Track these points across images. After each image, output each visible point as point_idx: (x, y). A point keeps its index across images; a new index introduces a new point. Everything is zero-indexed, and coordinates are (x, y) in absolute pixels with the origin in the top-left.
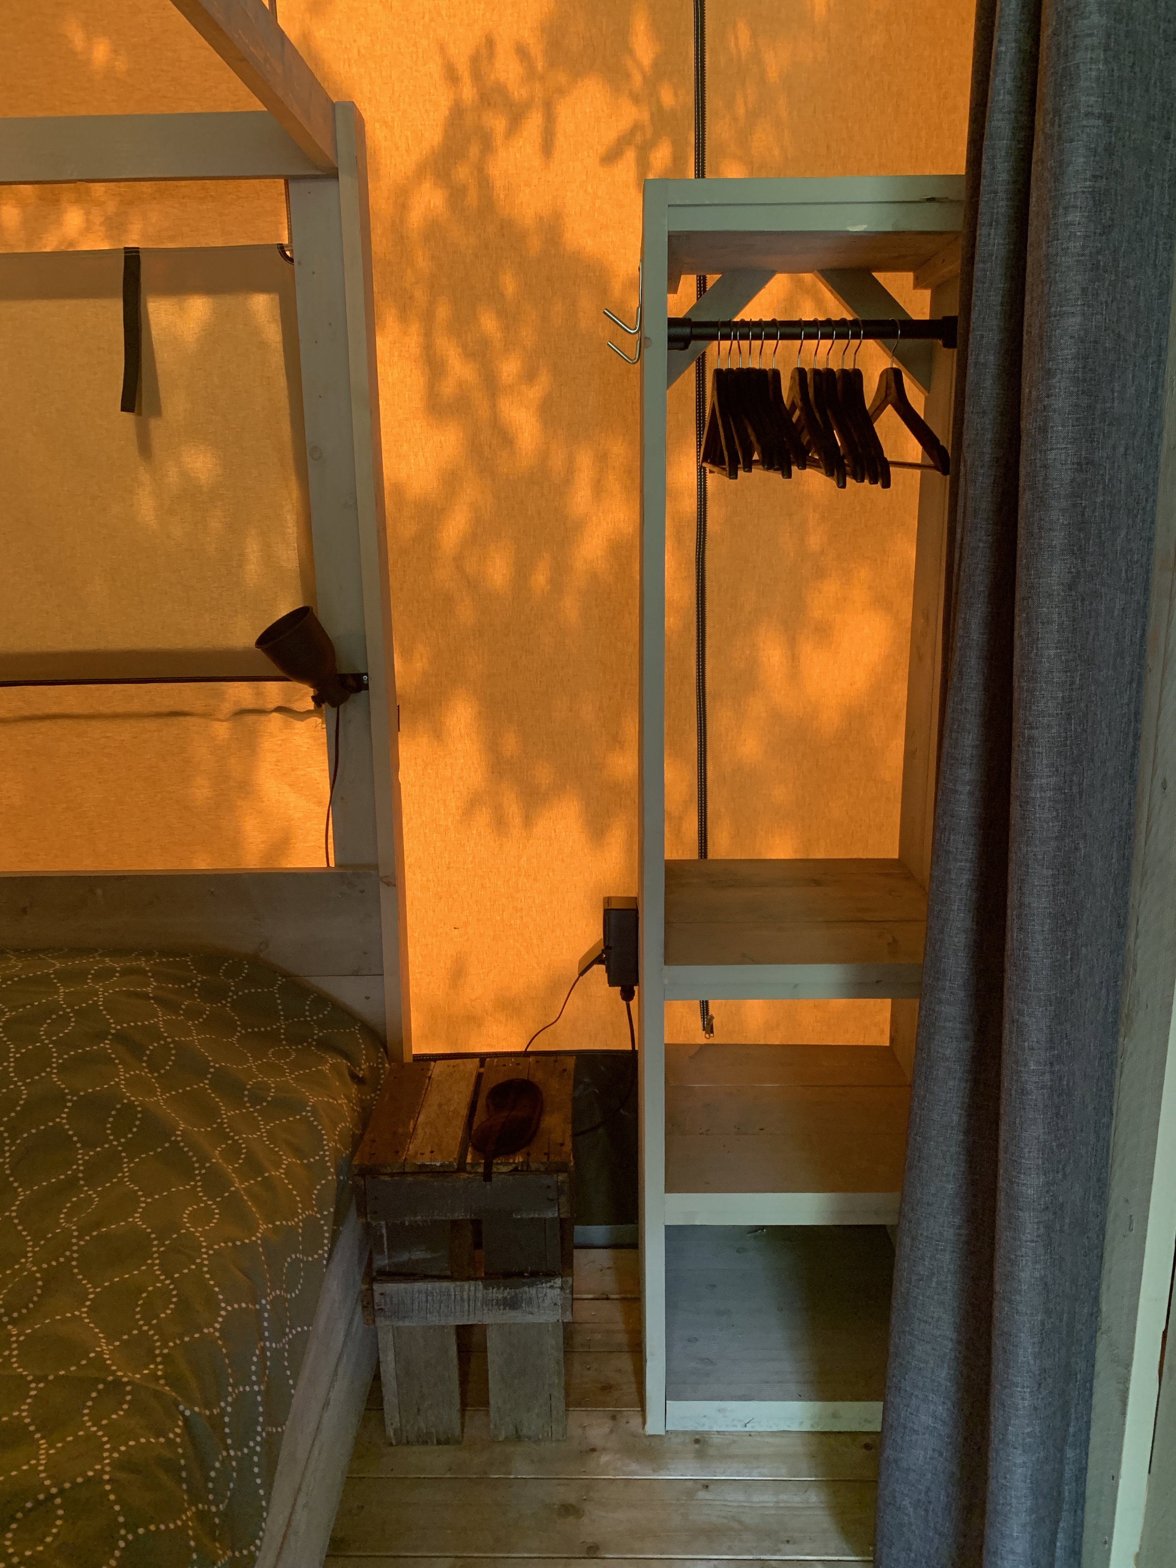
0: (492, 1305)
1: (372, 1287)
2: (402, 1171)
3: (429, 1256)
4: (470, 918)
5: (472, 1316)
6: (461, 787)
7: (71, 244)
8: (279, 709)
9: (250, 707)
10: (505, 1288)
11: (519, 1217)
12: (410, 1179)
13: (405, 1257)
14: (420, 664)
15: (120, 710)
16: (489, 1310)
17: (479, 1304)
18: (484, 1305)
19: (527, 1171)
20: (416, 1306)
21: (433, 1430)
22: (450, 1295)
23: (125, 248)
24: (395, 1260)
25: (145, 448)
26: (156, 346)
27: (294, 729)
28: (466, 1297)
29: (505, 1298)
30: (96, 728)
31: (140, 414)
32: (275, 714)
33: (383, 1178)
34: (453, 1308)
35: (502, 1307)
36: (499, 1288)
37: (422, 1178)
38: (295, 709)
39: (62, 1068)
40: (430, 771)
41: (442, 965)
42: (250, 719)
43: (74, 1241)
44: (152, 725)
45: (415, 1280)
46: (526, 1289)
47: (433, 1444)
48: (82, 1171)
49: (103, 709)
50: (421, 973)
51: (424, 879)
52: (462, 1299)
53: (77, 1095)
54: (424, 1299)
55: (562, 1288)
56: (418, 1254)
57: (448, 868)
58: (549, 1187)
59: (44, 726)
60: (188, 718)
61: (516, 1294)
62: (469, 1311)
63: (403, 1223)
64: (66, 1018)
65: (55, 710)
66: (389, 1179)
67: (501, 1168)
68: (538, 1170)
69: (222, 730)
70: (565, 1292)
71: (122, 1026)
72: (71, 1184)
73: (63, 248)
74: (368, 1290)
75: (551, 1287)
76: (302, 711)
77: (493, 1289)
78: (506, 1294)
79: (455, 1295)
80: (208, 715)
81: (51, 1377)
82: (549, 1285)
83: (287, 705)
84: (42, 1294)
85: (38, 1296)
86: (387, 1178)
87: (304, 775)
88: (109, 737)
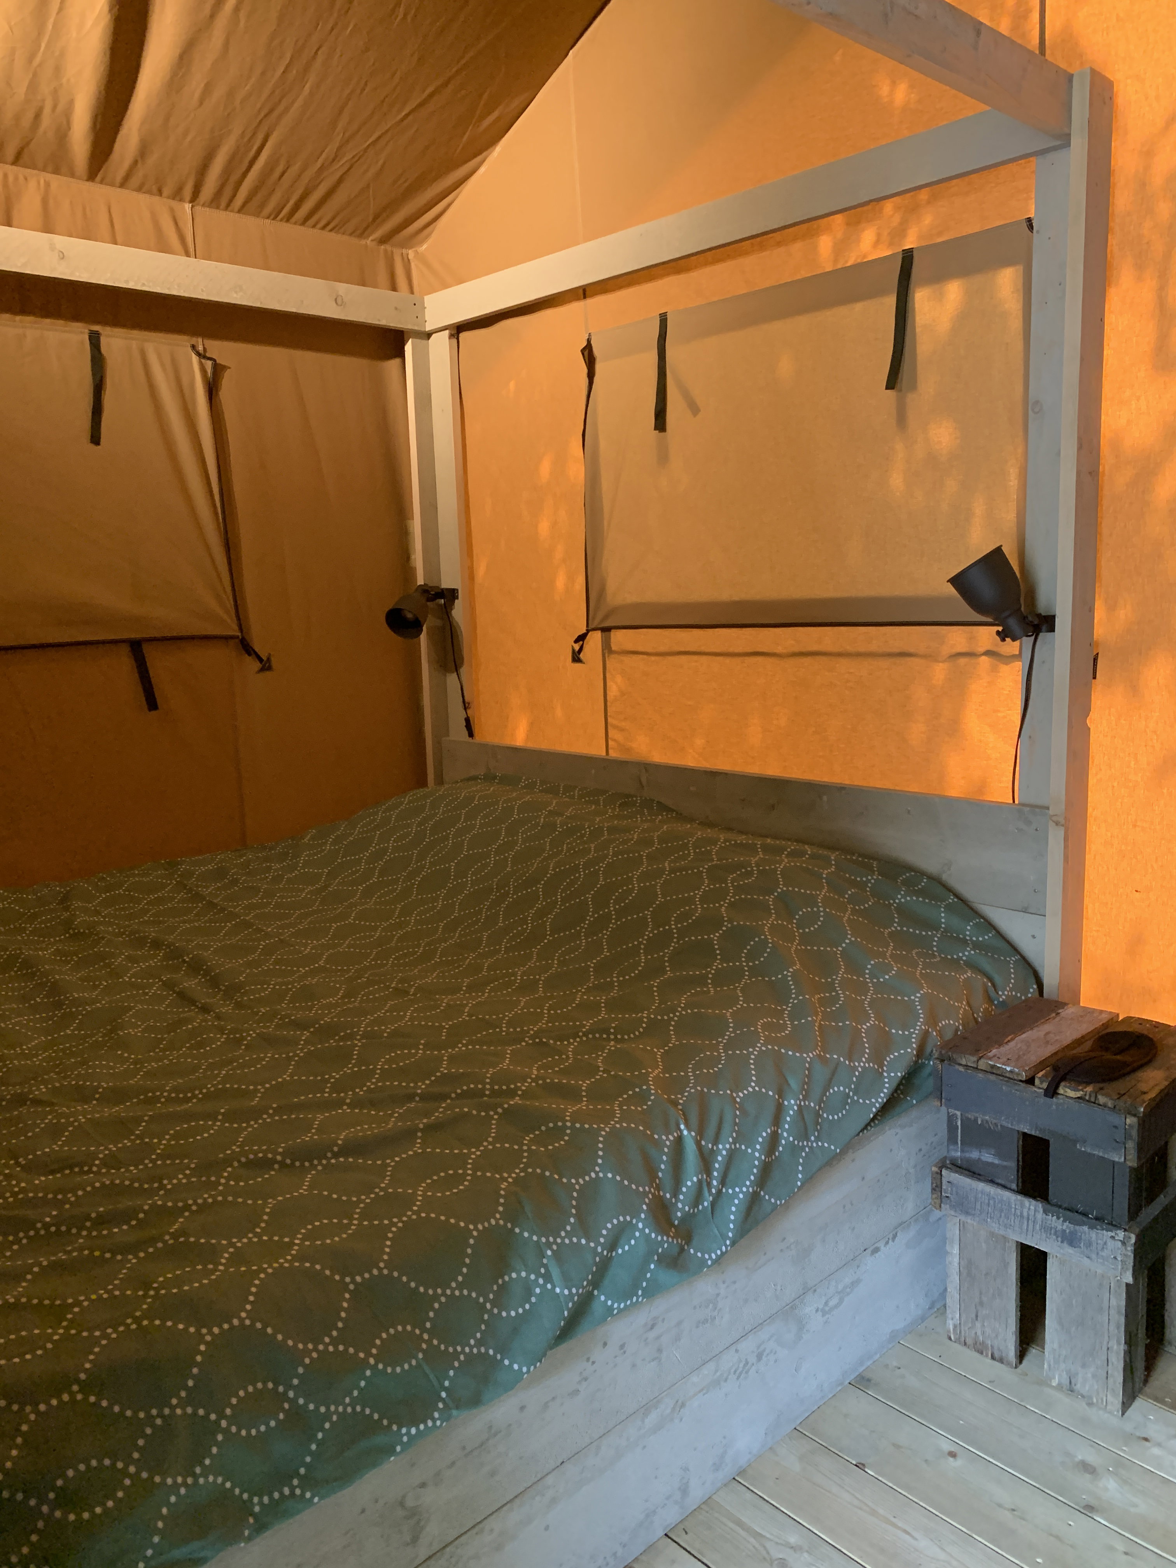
0: (1050, 1234)
1: (941, 1171)
2: (975, 1066)
3: (996, 1161)
4: (1154, 883)
5: (1029, 1236)
6: (1155, 741)
7: (865, 256)
8: (988, 653)
9: (964, 650)
10: (1064, 1221)
11: (1083, 1149)
12: (981, 1075)
13: (974, 1155)
14: (1124, 614)
15: (862, 649)
16: (1047, 1237)
17: (1038, 1227)
18: (1043, 1230)
19: (1094, 1103)
20: (978, 1206)
21: (989, 1343)
22: (1011, 1208)
23: (903, 250)
24: (967, 1155)
25: (901, 419)
26: (918, 330)
27: (999, 672)
28: (1025, 1214)
29: (1064, 1231)
30: (843, 665)
31: (900, 391)
32: (984, 658)
33: (957, 1067)
34: (1012, 1221)
35: (1059, 1239)
36: (1058, 1218)
37: (993, 1077)
38: (1002, 653)
39: (732, 905)
40: (1123, 722)
41: (1121, 928)
42: (963, 661)
43: (680, 1009)
44: (884, 663)
45: (979, 1180)
46: (1086, 1228)
47: (987, 1356)
48: (712, 974)
49: (849, 648)
50: (1098, 931)
51: (1109, 834)
52: (1022, 1216)
53: (732, 923)
54: (987, 1201)
55: (1123, 1243)
56: (988, 1157)
57: (1135, 826)
58: (1116, 1127)
59: (807, 661)
60: (912, 659)
61: (1076, 1231)
62: (1027, 1230)
63: (976, 1120)
64: (750, 874)
65: (815, 648)
66: (963, 1070)
67: (1067, 1091)
68: (1105, 1106)
69: (940, 672)
70: (1126, 1249)
71: (788, 889)
72: (701, 980)
73: (859, 261)
74: (937, 1173)
75: (1112, 1237)
76: (1008, 655)
77: (1052, 1216)
78: (1064, 1227)
79: (1016, 1209)
80: (931, 657)
81: (612, 1073)
82: (1110, 1234)
83: (995, 649)
84: (642, 1033)
85: (639, 1032)
86: (961, 1069)
87: (1004, 717)
88: (851, 673)
